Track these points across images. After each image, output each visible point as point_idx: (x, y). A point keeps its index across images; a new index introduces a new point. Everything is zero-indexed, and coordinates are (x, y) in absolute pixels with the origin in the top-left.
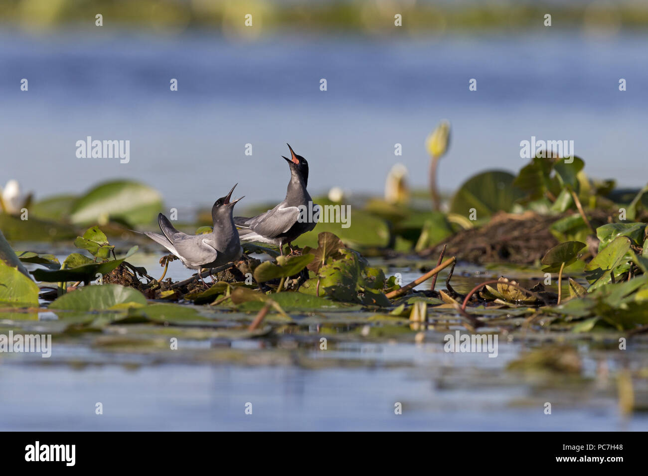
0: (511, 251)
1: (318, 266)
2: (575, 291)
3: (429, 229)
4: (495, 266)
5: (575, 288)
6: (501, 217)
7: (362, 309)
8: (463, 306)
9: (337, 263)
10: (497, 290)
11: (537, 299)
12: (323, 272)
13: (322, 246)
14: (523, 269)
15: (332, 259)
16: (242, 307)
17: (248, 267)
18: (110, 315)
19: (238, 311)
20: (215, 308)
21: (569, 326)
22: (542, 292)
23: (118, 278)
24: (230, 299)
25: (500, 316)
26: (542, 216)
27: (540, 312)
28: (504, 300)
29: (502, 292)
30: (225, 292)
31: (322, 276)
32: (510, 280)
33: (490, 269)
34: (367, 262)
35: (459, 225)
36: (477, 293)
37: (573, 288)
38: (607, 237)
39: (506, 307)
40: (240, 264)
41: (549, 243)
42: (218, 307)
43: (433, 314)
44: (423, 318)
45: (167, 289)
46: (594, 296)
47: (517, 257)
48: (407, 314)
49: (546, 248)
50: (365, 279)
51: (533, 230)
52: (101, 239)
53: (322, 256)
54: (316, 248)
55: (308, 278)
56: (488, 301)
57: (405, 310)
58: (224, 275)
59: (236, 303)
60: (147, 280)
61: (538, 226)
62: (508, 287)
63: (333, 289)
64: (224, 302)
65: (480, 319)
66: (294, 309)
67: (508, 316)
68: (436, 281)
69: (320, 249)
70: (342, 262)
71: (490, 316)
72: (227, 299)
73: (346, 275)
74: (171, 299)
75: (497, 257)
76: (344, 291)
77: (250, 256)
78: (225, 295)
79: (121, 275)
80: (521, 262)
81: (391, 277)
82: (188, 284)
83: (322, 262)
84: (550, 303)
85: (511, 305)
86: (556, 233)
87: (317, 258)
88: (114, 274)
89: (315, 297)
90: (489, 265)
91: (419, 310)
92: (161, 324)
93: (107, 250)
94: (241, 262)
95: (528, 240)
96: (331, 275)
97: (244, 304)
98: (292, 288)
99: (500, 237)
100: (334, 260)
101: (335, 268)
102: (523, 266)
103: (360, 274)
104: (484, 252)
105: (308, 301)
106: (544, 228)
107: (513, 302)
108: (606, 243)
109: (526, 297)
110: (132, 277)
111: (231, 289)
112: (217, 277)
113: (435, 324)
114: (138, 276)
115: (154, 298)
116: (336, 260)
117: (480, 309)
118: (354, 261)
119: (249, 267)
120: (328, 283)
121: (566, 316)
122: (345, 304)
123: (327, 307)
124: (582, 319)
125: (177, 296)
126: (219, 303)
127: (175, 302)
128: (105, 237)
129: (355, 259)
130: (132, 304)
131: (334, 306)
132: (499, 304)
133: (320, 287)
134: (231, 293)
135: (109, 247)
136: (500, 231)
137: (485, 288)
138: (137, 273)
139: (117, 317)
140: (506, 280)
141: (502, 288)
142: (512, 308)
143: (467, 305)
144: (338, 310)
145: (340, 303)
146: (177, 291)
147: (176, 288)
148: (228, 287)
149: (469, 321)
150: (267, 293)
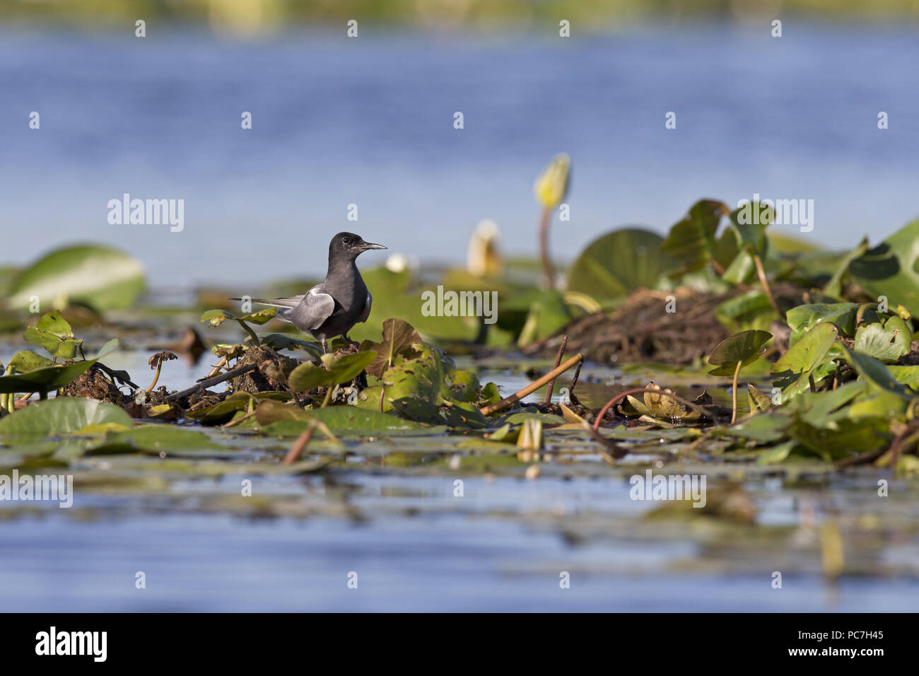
0: (658, 345)
1: (381, 368)
2: (756, 403)
3: (538, 314)
4: (635, 368)
5: (757, 400)
6: (642, 296)
7: (448, 431)
8: (595, 426)
9: (410, 364)
10: (643, 402)
11: (703, 415)
12: (389, 376)
13: (388, 339)
14: (677, 371)
15: (402, 359)
16: (272, 429)
17: (277, 369)
18: (80, 442)
19: (265, 435)
20: (233, 430)
21: (752, 455)
22: (709, 406)
23: (88, 386)
24: (253, 418)
25: (650, 441)
26: (701, 295)
27: (709, 434)
28: (653, 417)
29: (651, 405)
30: (245, 406)
31: (388, 383)
32: (663, 388)
33: (628, 371)
34: (453, 362)
35: (580, 308)
36: (615, 407)
37: (754, 399)
38: (803, 324)
39: (658, 428)
40: (267, 366)
41: (714, 334)
42: (236, 430)
43: (552, 438)
44: (537, 443)
45: (160, 402)
46: (786, 411)
47: (666, 354)
48: (513, 438)
49: (709, 341)
50: (452, 388)
51: (691, 314)
52: (63, 330)
53: (388, 353)
54: (380, 343)
55: (366, 386)
56: (630, 418)
57: (511, 431)
58: (243, 381)
59: (262, 423)
60: (131, 390)
61: (698, 309)
62: (660, 397)
63: (405, 403)
64: (245, 422)
65: (621, 445)
66: (347, 432)
67: (662, 441)
68: (552, 390)
69: (385, 343)
70: (418, 362)
71: (635, 442)
72: (249, 417)
73: (422, 382)
74: (166, 418)
75: (637, 354)
76: (420, 405)
77: (280, 352)
78: (247, 411)
79: (93, 381)
80: (673, 361)
81: (488, 385)
82: (190, 395)
83: (388, 361)
84: (721, 422)
85: (664, 424)
86: (725, 320)
87: (381, 356)
88: (81, 380)
89: (377, 412)
90: (627, 366)
91: (531, 432)
92: (154, 454)
93: (72, 347)
94: (268, 362)
95: (682, 329)
96: (402, 381)
97: (274, 425)
98: (343, 400)
99: (642, 325)
100: (406, 360)
101: (407, 372)
102: (677, 367)
103: (444, 381)
104: (619, 347)
105: (368, 419)
106: (705, 312)
107: (667, 419)
108: (801, 334)
109: (686, 413)
110: (109, 385)
111: (255, 403)
112: (232, 385)
113: (556, 452)
114: (118, 384)
115: (140, 417)
116: (409, 359)
117: (619, 431)
118: (434, 360)
119: (281, 370)
120: (397, 393)
121: (747, 440)
122: (422, 424)
123: (395, 428)
124: (770, 445)
125: (176, 414)
126: (236, 424)
127: (173, 422)
128: (68, 327)
129: (435, 357)
130: (112, 426)
131: (405, 427)
132: (646, 423)
133: (385, 398)
134: (254, 408)
135: (75, 341)
136: (642, 316)
137: (626, 399)
138: (115, 379)
139: (90, 445)
140: (657, 388)
141: (651, 400)
142: (666, 429)
143: (601, 425)
144: (411, 433)
145: (415, 423)
146: (176, 406)
147: (174, 401)
148: (251, 400)
149: (604, 448)
150: (307, 407)
